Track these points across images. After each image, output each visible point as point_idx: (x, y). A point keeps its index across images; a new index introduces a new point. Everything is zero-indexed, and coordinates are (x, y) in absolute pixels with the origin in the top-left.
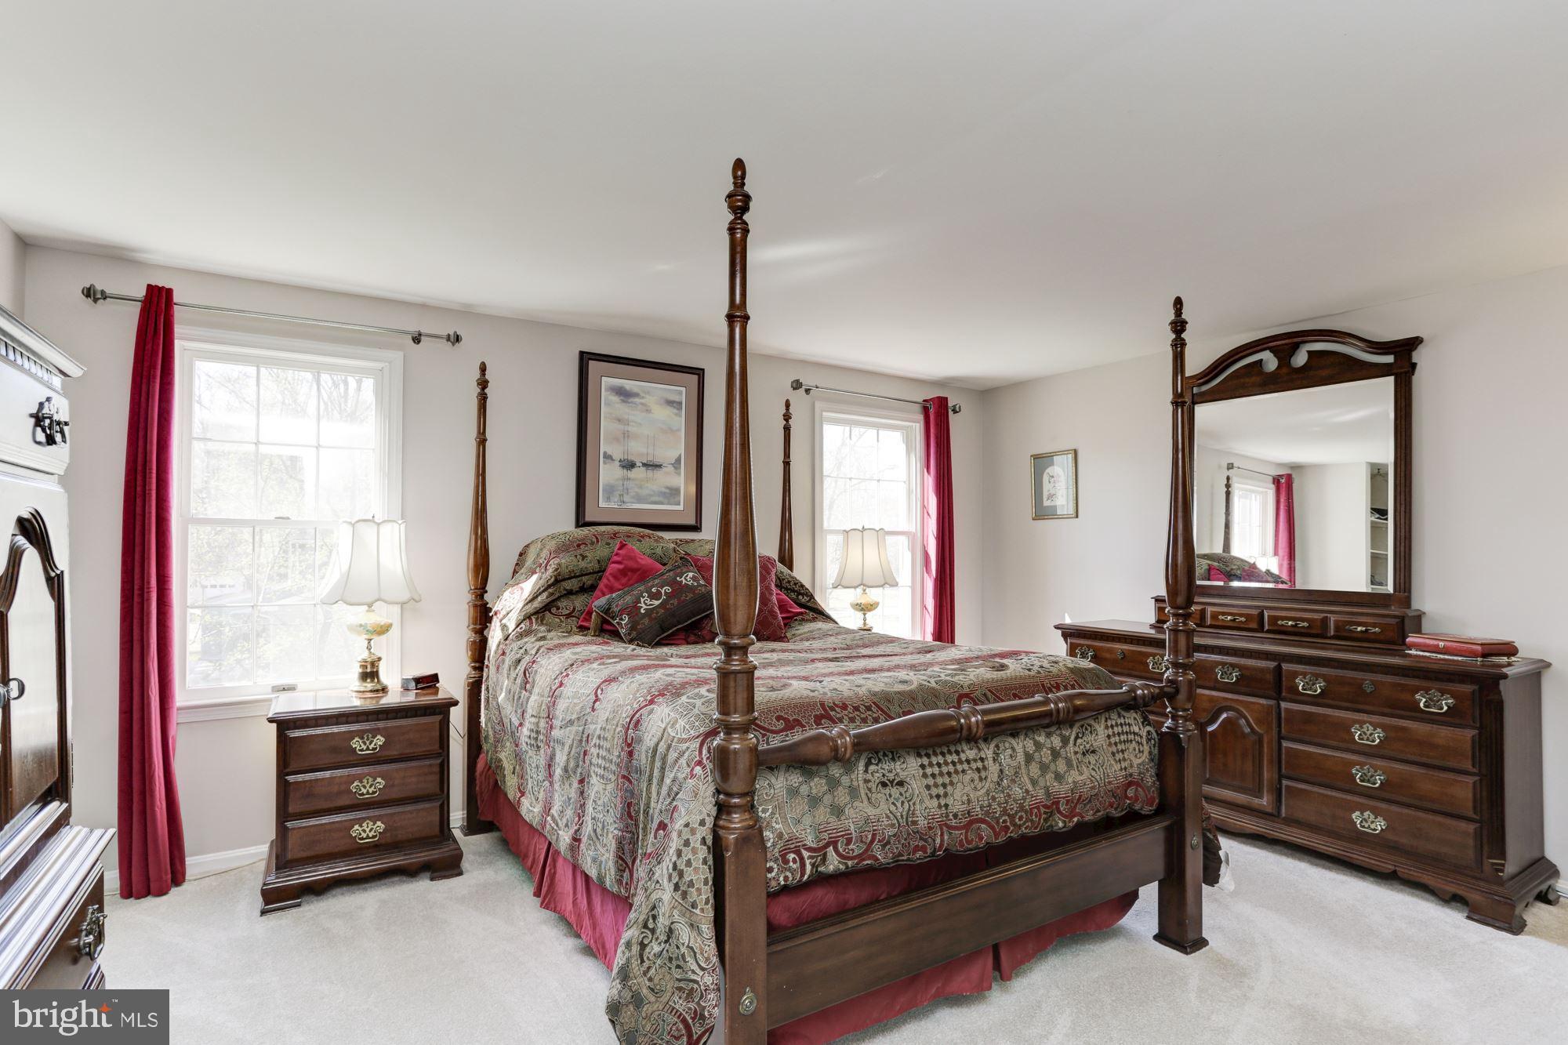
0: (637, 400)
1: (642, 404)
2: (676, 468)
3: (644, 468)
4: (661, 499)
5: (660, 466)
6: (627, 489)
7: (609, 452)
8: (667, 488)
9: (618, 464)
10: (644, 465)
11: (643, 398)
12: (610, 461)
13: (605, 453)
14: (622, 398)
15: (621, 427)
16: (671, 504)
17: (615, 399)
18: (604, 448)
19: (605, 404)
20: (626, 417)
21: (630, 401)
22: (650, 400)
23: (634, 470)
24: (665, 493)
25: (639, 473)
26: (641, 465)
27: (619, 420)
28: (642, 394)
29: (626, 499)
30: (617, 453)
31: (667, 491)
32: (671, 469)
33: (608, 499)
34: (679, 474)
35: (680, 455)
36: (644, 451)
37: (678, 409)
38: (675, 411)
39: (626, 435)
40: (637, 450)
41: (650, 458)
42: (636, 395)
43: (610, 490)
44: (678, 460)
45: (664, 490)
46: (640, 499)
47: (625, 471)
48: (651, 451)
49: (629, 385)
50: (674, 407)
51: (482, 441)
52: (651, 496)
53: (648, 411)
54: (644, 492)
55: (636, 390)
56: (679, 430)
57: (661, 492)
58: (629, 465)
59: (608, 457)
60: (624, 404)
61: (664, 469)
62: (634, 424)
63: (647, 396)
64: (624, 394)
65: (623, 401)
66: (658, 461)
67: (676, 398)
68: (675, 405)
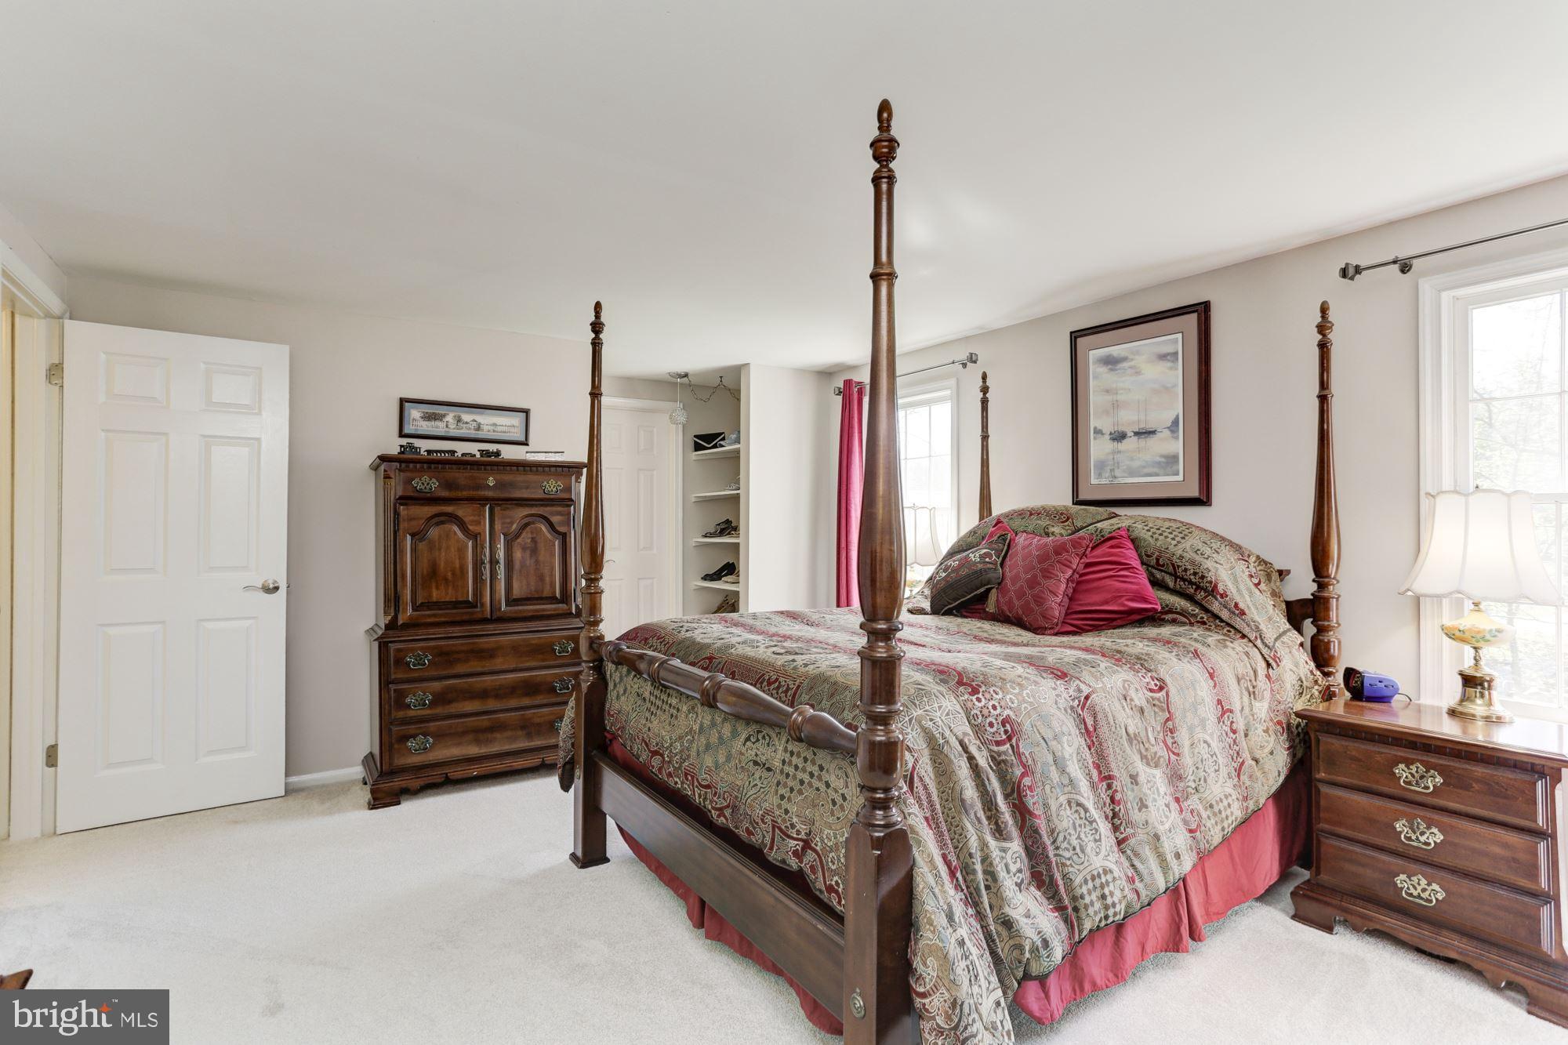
0: (1125, 365)
1: (1130, 367)
2: (1172, 432)
3: (1136, 437)
4: (1155, 470)
5: (1153, 432)
6: (1118, 463)
7: (1099, 427)
8: (1162, 456)
9: (1107, 437)
10: (1137, 434)
11: (1132, 360)
12: (1100, 435)
13: (1095, 428)
14: (1110, 366)
15: (1109, 398)
16: (1168, 475)
17: (1103, 370)
18: (1094, 423)
19: (1094, 378)
20: (1114, 386)
21: (1118, 367)
22: (1140, 361)
23: (1125, 441)
24: (1159, 463)
25: (1130, 443)
26: (1133, 434)
27: (1107, 391)
28: (1131, 357)
29: (1117, 473)
30: (1106, 425)
31: (1163, 460)
32: (1167, 433)
33: (1100, 475)
34: (1177, 438)
35: (1177, 416)
36: (1135, 418)
37: (1173, 362)
38: (1169, 364)
39: (1116, 406)
40: (1128, 419)
41: (1142, 426)
42: (1124, 359)
43: (1101, 466)
44: (1176, 422)
45: (1158, 459)
46: (1132, 474)
47: (1116, 443)
48: (1142, 417)
49: (1115, 351)
50: (1169, 360)
51: (985, 438)
52: (1144, 467)
53: (1138, 373)
54: (1136, 464)
55: (1123, 354)
56: (1175, 386)
57: (1157, 463)
58: (1119, 437)
59: (1098, 432)
60: (1112, 372)
61: (1159, 435)
62: (1121, 392)
63: (1137, 357)
64: (1111, 362)
65: (1111, 370)
66: (1151, 426)
67: (1170, 349)
68: (1169, 357)
